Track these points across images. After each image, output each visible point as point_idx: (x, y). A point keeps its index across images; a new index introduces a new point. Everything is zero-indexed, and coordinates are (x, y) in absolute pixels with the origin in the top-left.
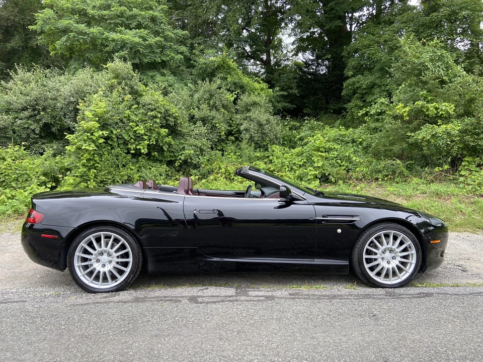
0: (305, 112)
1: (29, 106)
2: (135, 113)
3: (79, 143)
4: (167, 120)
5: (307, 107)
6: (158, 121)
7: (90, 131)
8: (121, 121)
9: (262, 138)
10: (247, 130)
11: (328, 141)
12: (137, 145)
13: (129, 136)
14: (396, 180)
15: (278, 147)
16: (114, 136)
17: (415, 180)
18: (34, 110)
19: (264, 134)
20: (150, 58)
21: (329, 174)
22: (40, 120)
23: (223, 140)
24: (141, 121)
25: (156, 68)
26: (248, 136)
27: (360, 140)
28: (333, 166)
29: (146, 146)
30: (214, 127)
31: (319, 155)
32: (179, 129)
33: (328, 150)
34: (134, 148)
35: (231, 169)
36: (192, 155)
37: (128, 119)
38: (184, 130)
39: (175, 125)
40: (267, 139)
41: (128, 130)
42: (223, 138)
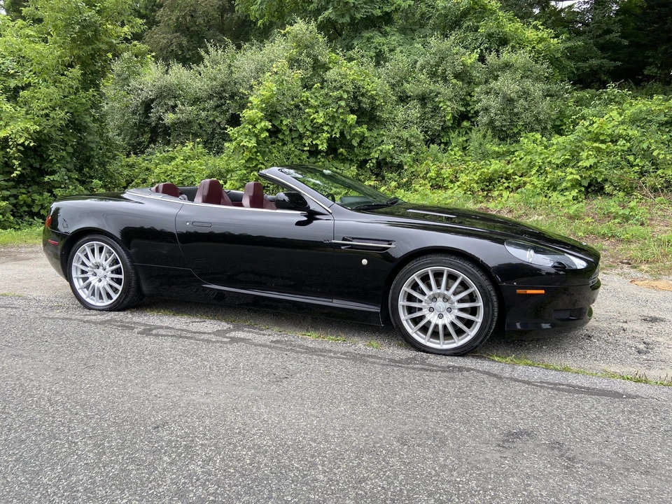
0: (646, 72)
1: (215, 93)
2: (317, 94)
3: (240, 138)
4: (360, 102)
5: (650, 64)
6: (343, 103)
7: (253, 122)
8: (297, 107)
9: (512, 121)
10: (486, 109)
12: (314, 139)
13: (305, 127)
15: (538, 136)
16: (284, 128)
18: (221, 98)
19: (516, 114)
20: (366, 12)
21: (605, 180)
22: (228, 111)
23: (450, 128)
24: (323, 106)
25: (375, 26)
26: (485, 119)
28: (617, 165)
29: (325, 141)
30: (436, 109)
31: (595, 148)
32: (378, 114)
33: (615, 139)
34: (309, 144)
35: (447, 172)
36: (392, 152)
37: (307, 104)
38: (385, 116)
39: (374, 108)
40: (520, 123)
41: (305, 118)
42: (449, 124)
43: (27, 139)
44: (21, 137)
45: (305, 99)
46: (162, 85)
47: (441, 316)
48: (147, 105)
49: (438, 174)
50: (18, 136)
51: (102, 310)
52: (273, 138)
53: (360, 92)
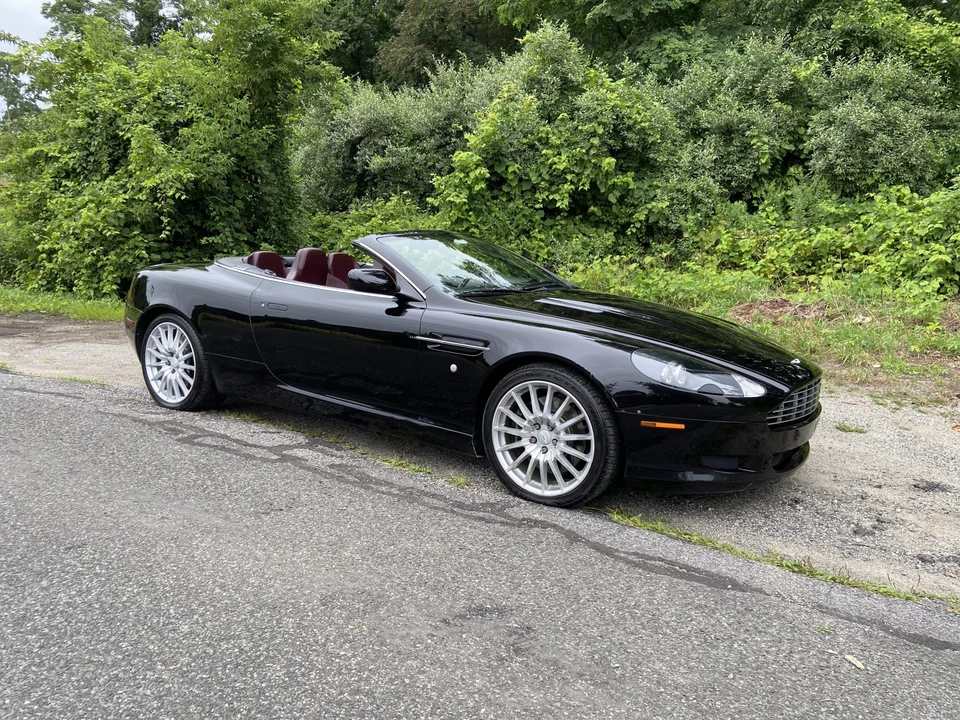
1: (438, 128)
3: (447, 191)
4: (624, 139)
6: (596, 141)
7: (466, 170)
8: (532, 147)
9: (865, 167)
10: (823, 149)
12: (552, 193)
13: (540, 175)
16: (511, 177)
19: (873, 156)
20: (657, 5)
24: (568, 145)
25: (673, 26)
26: (821, 164)
29: (567, 195)
30: (746, 148)
32: (652, 155)
34: (543, 199)
35: (747, 243)
36: (667, 212)
37: (546, 142)
38: (661, 159)
39: (646, 147)
40: (878, 170)
41: (541, 163)
42: (765, 170)
43: (178, 190)
44: (171, 187)
45: (544, 135)
46: (372, 119)
47: (545, 450)
48: (353, 146)
49: (734, 246)
50: (167, 187)
51: (173, 408)
52: (495, 192)
53: (624, 124)
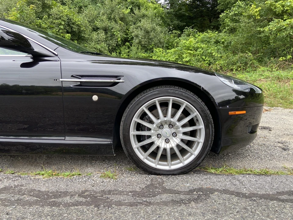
2: (46, 22)
4: (72, 28)
6: (62, 27)
9: (149, 42)
10: (137, 36)
11: (197, 42)
14: (247, 70)
15: (161, 49)
17: (262, 68)
19: (151, 39)
23: (120, 45)
26: (137, 41)
27: (223, 40)
28: (198, 61)
30: (113, 35)
31: (188, 53)
32: (83, 35)
33: (196, 49)
38: (86, 36)
39: (80, 32)
40: (153, 43)
45: (39, 24)
47: (167, 141)
53: (71, 22)
